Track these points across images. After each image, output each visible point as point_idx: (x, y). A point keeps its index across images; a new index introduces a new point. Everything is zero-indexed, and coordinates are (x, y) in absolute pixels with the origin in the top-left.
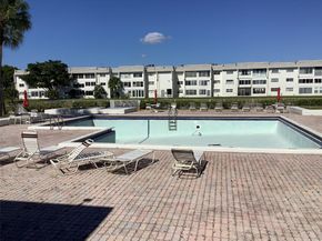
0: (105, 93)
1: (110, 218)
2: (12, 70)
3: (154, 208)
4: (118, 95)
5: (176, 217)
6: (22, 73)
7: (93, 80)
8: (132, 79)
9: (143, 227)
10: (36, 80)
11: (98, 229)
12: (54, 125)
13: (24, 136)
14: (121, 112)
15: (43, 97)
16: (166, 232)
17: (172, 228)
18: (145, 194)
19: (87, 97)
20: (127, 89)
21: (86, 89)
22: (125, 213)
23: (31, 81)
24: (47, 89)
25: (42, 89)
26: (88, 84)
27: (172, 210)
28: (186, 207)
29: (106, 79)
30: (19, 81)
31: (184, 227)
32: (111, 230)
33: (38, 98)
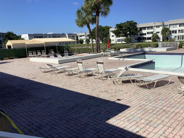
0: (159, 38)
1: (126, 112)
2: (108, 28)
3: (155, 112)
4: (167, 39)
5: (167, 120)
6: (113, 29)
7: (152, 30)
8: (178, 28)
9: (143, 121)
10: (120, 33)
11: (117, 116)
12: (121, 57)
13: (98, 63)
14: (164, 50)
15: (123, 42)
16: (155, 128)
17: (161, 126)
18: (153, 102)
19: (147, 41)
20: (173, 35)
21: (147, 36)
22: (136, 111)
23: (117, 34)
24: (125, 38)
25: (123, 38)
26: (148, 33)
27: (167, 115)
28: (178, 115)
29: (160, 29)
30: (112, 34)
31: (169, 127)
32: (123, 118)
33: (120, 42)
